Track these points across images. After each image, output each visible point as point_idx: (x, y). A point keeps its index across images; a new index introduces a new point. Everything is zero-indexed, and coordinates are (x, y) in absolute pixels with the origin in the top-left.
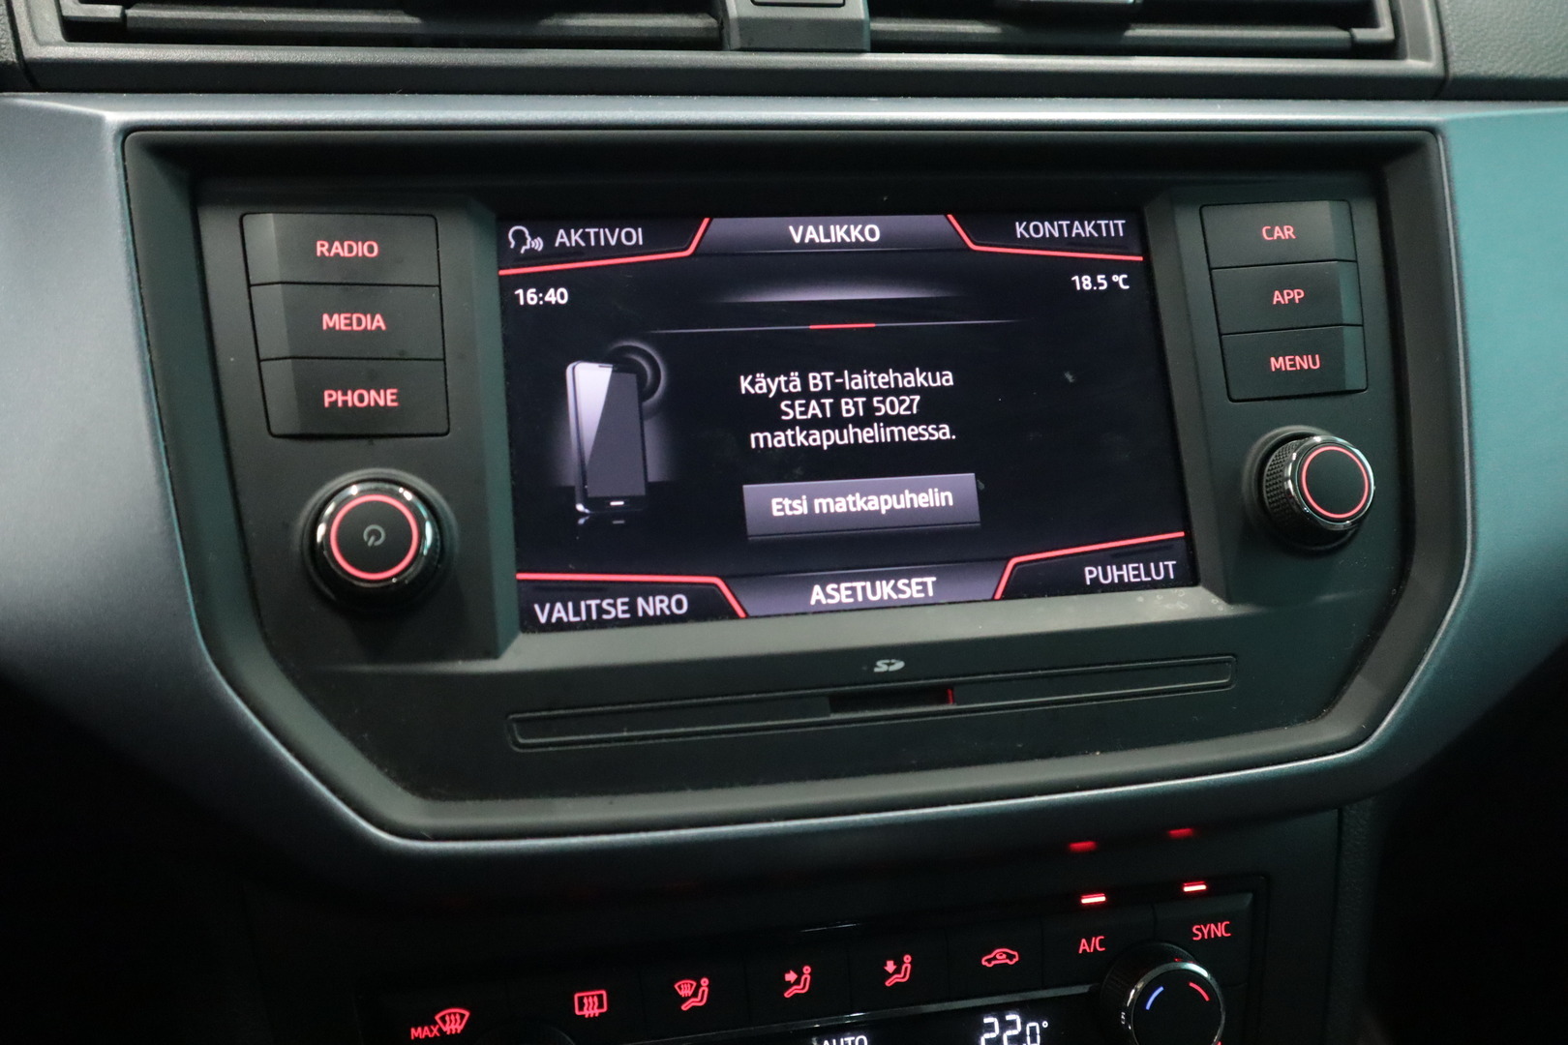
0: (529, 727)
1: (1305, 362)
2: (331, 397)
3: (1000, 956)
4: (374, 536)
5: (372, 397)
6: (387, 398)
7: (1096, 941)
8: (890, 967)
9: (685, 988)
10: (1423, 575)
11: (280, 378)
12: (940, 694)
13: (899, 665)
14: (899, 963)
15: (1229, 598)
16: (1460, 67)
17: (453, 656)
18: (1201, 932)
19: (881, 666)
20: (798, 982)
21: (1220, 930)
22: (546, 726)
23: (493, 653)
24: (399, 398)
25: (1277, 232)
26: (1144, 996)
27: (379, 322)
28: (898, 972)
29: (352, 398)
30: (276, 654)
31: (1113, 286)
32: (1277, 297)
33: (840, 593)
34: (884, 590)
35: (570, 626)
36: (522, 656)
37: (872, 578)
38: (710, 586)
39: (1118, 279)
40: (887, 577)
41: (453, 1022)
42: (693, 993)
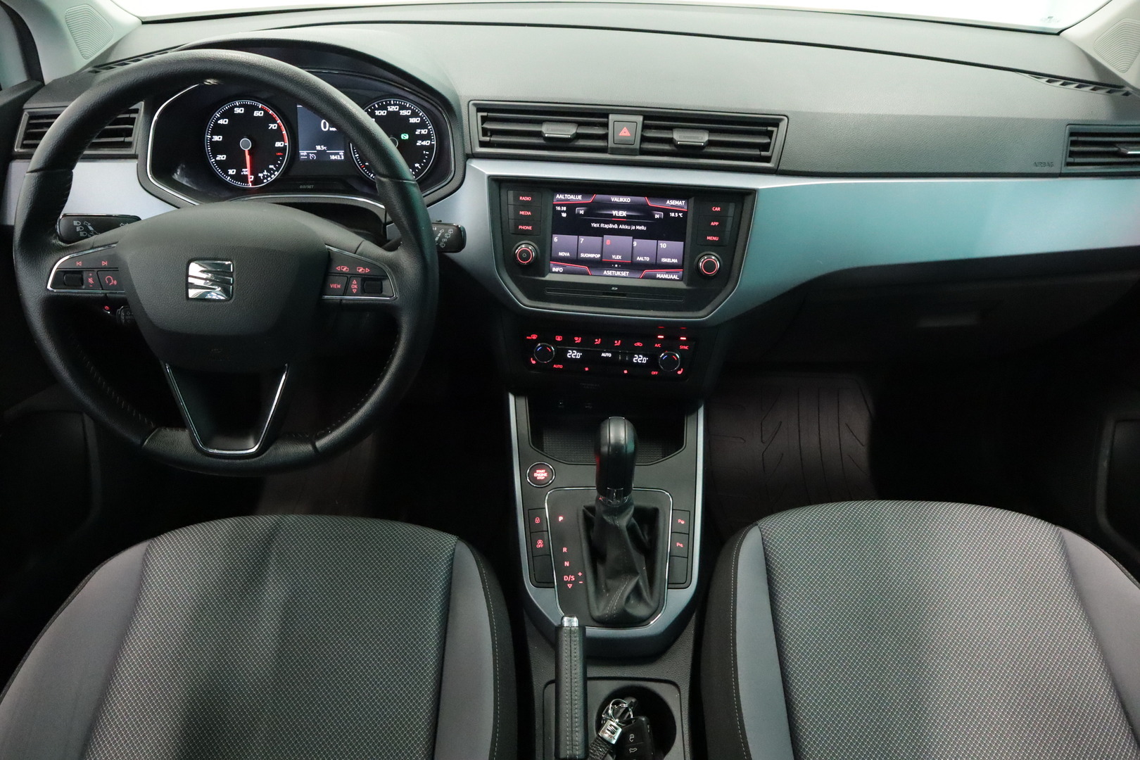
0: (549, 290)
1: (716, 239)
2: (520, 227)
3: (638, 344)
4: (524, 255)
5: (527, 228)
6: (530, 228)
7: (659, 345)
9: (576, 339)
11: (512, 222)
12: (624, 295)
13: (616, 289)
15: (689, 285)
16: (782, 167)
17: (535, 276)
18: (681, 347)
19: (613, 288)
20: (598, 341)
21: (686, 348)
22: (552, 290)
23: (544, 276)
24: (532, 228)
25: (716, 209)
26: (663, 356)
27: (530, 213)
28: (617, 343)
29: (524, 228)
30: (507, 271)
31: (679, 216)
32: (712, 224)
33: (609, 273)
34: (618, 273)
35: (559, 273)
36: (549, 277)
37: (616, 271)
38: (585, 268)
39: (680, 214)
40: (619, 271)
41: (534, 337)
42: (578, 340)
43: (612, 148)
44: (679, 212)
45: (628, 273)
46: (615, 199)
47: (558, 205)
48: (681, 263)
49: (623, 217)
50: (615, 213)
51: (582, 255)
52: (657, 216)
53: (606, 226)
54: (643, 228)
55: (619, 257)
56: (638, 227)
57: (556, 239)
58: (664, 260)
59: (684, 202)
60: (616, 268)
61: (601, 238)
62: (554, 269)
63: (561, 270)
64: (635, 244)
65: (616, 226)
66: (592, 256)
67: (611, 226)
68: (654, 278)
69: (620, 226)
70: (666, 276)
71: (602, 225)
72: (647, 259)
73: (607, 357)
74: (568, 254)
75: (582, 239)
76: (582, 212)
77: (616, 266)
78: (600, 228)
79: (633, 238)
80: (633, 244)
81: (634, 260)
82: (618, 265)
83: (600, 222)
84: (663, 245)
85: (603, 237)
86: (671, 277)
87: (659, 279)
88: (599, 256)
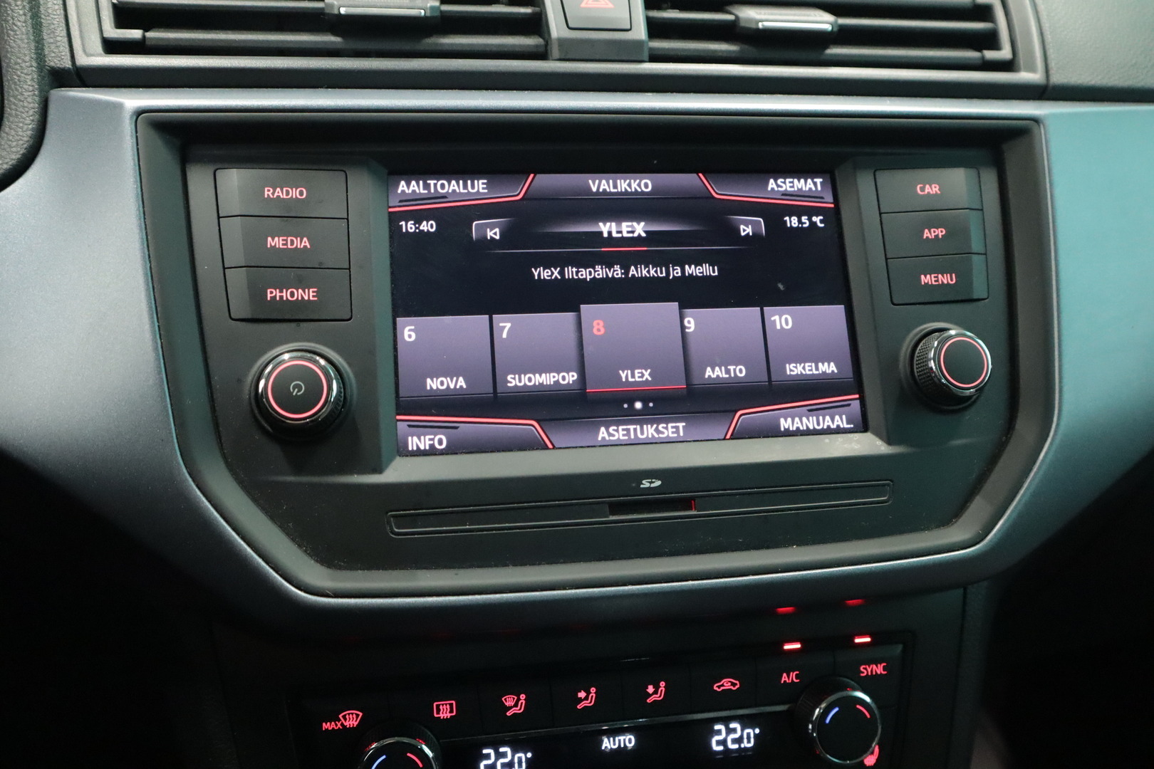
0: (402, 521)
1: (945, 279)
2: (272, 293)
3: (726, 684)
4: (297, 389)
5: (299, 294)
6: (309, 295)
7: (793, 675)
8: (651, 689)
9: (509, 701)
10: (1025, 427)
11: (238, 280)
12: (686, 504)
13: (658, 483)
14: (657, 688)
15: (889, 442)
16: (1058, 78)
17: (351, 472)
18: (866, 670)
19: (646, 484)
20: (587, 698)
21: (879, 669)
22: (413, 520)
23: (378, 470)
24: (318, 294)
25: (927, 188)
26: (824, 713)
27: (306, 242)
28: (656, 693)
29: (286, 294)
30: (230, 467)
31: (813, 224)
32: (926, 234)
33: (618, 433)
34: (649, 431)
35: (432, 452)
36: (398, 472)
37: (641, 423)
38: (529, 427)
39: (816, 219)
40: (651, 422)
41: (351, 720)
42: (515, 704)
43: (562, 42)
44: (811, 212)
45: (681, 425)
46: (601, 184)
47: (407, 216)
48: (849, 373)
49: (638, 241)
50: (606, 228)
51: (513, 381)
52: (746, 230)
53: (585, 274)
54: (707, 270)
55: (642, 376)
56: (690, 270)
57: (409, 331)
58: (795, 370)
59: (818, 181)
60: (639, 413)
61: (569, 317)
62: (414, 443)
63: (440, 440)
64: (690, 324)
65: (617, 272)
66: (547, 379)
67: (600, 272)
68: (774, 432)
69: (632, 271)
70: (810, 422)
71: (571, 272)
72: (740, 371)
73: (621, 751)
74: (461, 383)
75: (506, 325)
76: (494, 233)
77: (638, 405)
78: (563, 282)
79: (682, 307)
80: (683, 327)
81: (696, 381)
82: (645, 403)
83: (561, 262)
84: (782, 319)
85: (577, 310)
86: (827, 422)
87: (788, 433)
88: (571, 377)
